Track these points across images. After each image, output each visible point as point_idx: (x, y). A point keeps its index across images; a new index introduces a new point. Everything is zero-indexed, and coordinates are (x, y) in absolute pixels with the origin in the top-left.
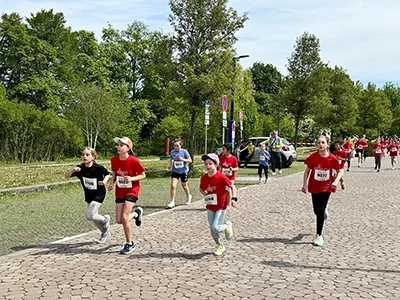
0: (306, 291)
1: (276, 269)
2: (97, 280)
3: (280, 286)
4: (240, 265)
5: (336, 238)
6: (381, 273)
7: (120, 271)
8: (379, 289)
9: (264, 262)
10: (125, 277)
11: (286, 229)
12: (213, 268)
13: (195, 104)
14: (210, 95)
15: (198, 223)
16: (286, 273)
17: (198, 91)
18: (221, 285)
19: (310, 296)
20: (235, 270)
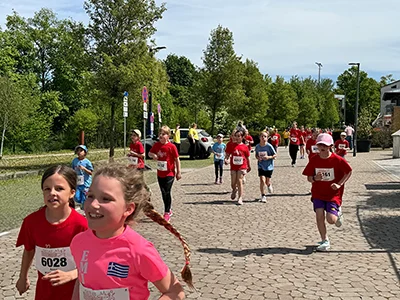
0: (244, 276)
1: (213, 256)
3: (219, 272)
4: (177, 255)
5: (263, 224)
8: (310, 270)
9: (200, 250)
11: (216, 217)
13: (115, 96)
14: (130, 87)
16: (223, 260)
17: (118, 82)
19: (249, 281)
20: (173, 259)
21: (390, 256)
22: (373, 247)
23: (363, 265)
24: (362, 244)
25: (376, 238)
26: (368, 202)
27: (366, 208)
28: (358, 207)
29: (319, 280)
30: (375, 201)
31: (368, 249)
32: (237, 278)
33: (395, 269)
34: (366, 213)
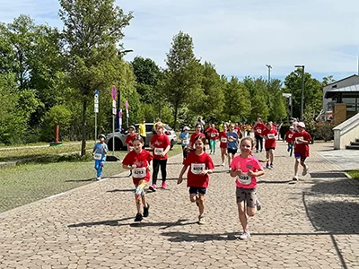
0: (203, 257)
2: (7, 263)
3: (180, 254)
4: (142, 238)
5: (220, 209)
6: (262, 236)
7: (28, 252)
8: (262, 251)
9: (163, 234)
10: (34, 257)
11: (178, 203)
12: (118, 243)
13: (86, 93)
14: (100, 86)
15: (97, 202)
17: (89, 81)
18: (128, 258)
19: (207, 261)
20: (139, 242)
21: (332, 238)
22: (317, 230)
23: (309, 246)
24: (307, 226)
25: (320, 221)
26: (313, 189)
27: (310, 194)
28: (304, 194)
29: (270, 260)
30: (319, 188)
31: (313, 232)
32: (196, 260)
33: (337, 249)
34: (311, 199)
